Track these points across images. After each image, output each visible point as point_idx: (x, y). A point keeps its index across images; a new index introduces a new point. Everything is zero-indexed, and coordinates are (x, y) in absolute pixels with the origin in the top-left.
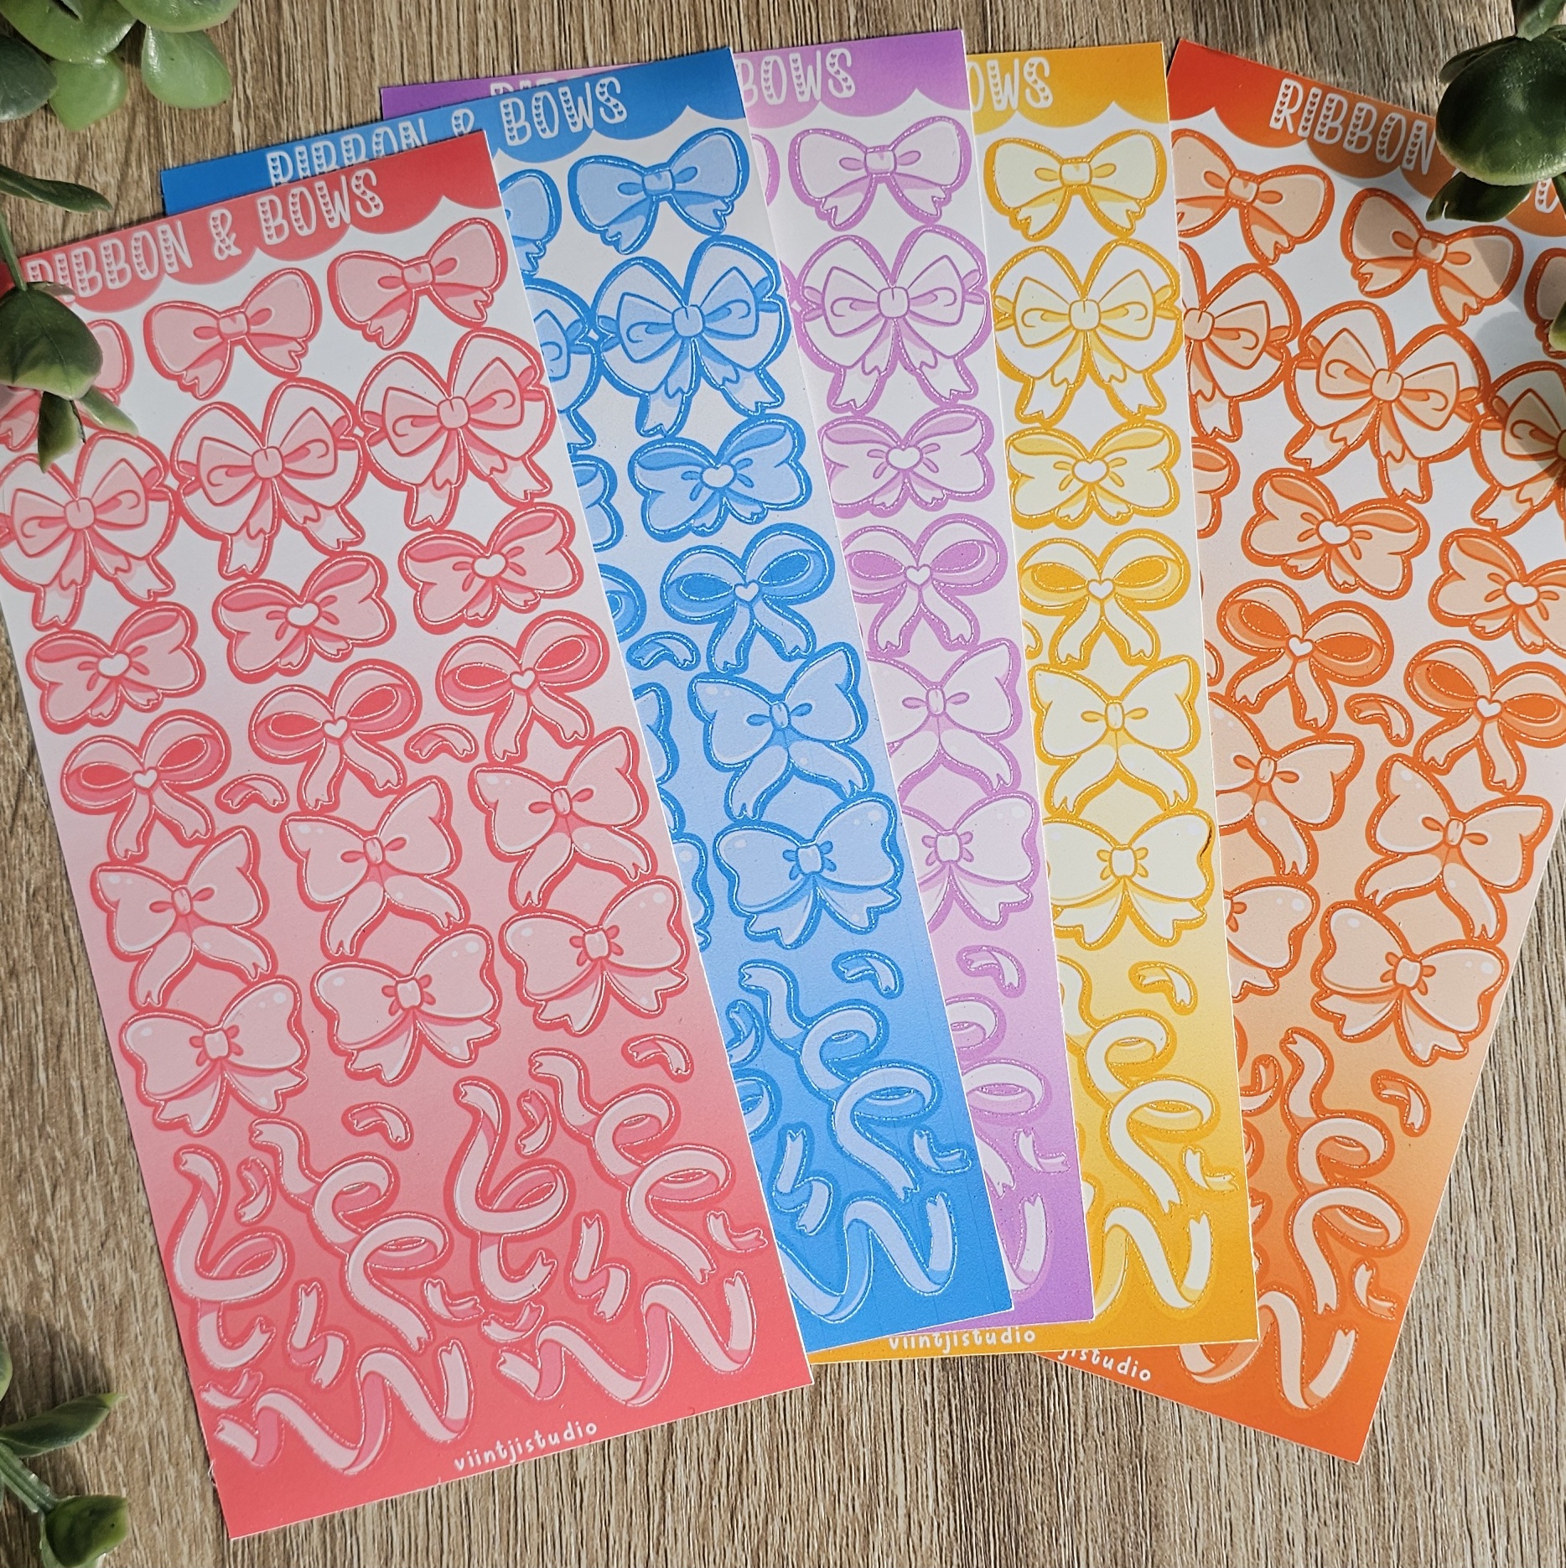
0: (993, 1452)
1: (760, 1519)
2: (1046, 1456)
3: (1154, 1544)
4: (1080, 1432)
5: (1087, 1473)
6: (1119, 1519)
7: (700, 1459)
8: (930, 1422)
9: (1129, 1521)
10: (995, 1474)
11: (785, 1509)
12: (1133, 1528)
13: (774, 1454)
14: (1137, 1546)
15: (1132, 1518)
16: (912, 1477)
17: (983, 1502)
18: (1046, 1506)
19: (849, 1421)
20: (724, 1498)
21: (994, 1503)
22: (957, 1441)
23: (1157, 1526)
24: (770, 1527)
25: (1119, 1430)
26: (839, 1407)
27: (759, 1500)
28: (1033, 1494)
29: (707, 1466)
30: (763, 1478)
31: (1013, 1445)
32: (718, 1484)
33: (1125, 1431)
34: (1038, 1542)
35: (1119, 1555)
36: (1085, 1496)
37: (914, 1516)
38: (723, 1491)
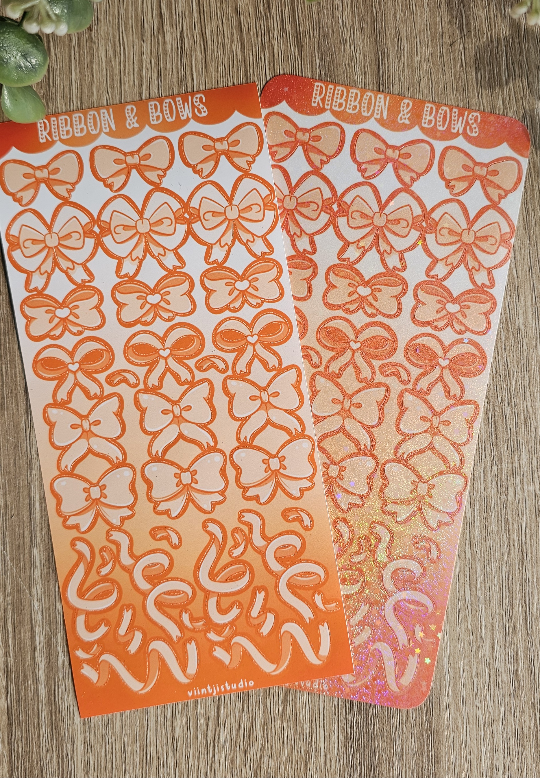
0: (365, 728)
1: (258, 756)
2: (388, 730)
3: (436, 769)
4: (404, 719)
5: (407, 738)
6: (421, 758)
7: (231, 729)
8: (337, 714)
9: (425, 759)
10: (365, 738)
11: (270, 752)
12: (427, 762)
13: (265, 727)
14: (429, 770)
15: (426, 758)
16: (328, 739)
17: (359, 750)
18: (388, 752)
19: (300, 713)
20: (242, 747)
21: (364, 751)
22: (349, 723)
23: (438, 762)
24: (263, 760)
25: (422, 719)
26: (295, 706)
27: (258, 748)
28: (381, 747)
29: (234, 732)
30: (260, 738)
31: (374, 725)
32: (239, 740)
33: (425, 719)
34: (384, 768)
35: (420, 774)
36: (406, 748)
37: (328, 756)
38: (242, 744)
